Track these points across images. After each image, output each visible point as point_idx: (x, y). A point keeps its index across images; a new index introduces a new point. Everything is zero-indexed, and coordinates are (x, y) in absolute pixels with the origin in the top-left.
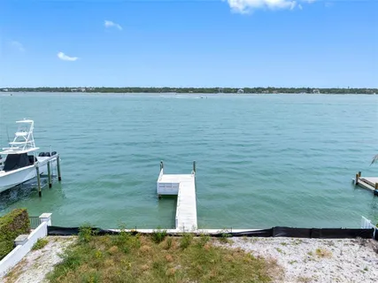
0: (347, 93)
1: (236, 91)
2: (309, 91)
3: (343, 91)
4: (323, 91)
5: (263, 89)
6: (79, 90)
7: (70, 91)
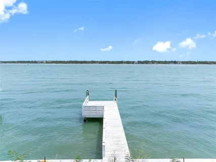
0: (197, 64)
1: (133, 63)
2: (175, 62)
3: (195, 63)
4: (183, 63)
5: (149, 62)
6: (42, 62)
7: (37, 63)
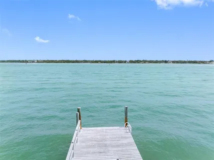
1: (125, 62)
2: (166, 62)
4: (174, 62)
6: (33, 62)
7: (28, 62)
